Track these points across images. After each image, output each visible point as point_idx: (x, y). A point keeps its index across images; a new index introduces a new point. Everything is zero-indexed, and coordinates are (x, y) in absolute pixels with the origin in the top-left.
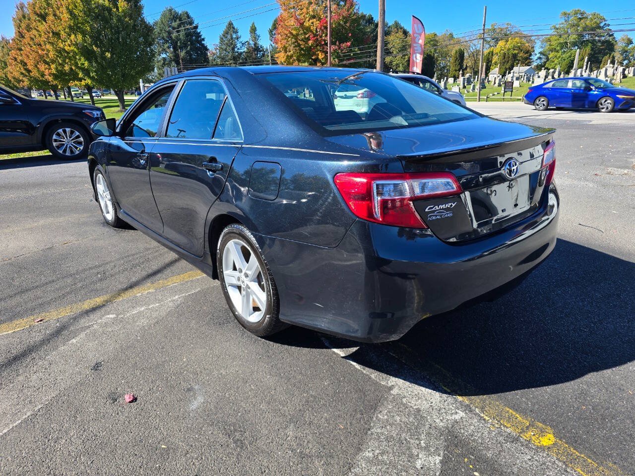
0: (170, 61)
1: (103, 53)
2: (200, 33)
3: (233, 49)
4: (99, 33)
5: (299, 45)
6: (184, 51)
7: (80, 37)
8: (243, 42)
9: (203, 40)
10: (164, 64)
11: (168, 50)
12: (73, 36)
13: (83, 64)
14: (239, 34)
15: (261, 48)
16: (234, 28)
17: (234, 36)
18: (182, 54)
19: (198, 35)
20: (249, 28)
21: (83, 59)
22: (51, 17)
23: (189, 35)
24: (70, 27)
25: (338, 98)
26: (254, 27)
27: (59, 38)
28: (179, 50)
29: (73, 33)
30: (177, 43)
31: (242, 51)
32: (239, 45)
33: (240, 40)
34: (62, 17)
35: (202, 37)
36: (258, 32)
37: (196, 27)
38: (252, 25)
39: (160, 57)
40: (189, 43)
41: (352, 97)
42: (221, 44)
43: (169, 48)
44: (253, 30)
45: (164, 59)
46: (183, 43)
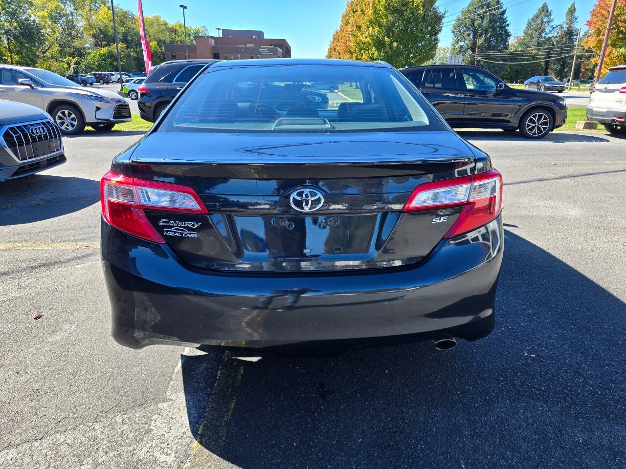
0: (467, 49)
1: (392, 42)
2: (506, 18)
3: (540, 34)
4: (393, 24)
5: (618, 27)
6: (483, 38)
7: (377, 29)
8: (554, 26)
9: (508, 25)
10: (459, 51)
11: (467, 38)
12: (371, 29)
13: (373, 54)
14: (552, 18)
15: (576, 31)
16: (547, 11)
17: (546, 20)
18: (481, 41)
19: (504, 21)
20: (567, 10)
21: (374, 49)
22: (359, 12)
23: (492, 21)
24: (371, 21)
25: (596, 92)
26: (572, 9)
27: (360, 31)
28: (478, 37)
29: (372, 26)
30: (478, 30)
31: (550, 36)
32: (547, 30)
33: (551, 24)
34: (366, 12)
35: (507, 23)
36: (576, 14)
37: (503, 13)
38: (571, 6)
39: (458, 45)
40: (491, 30)
41: (613, 91)
42: (528, 29)
43: (469, 35)
44: (572, 11)
45: (461, 47)
46: (485, 30)
